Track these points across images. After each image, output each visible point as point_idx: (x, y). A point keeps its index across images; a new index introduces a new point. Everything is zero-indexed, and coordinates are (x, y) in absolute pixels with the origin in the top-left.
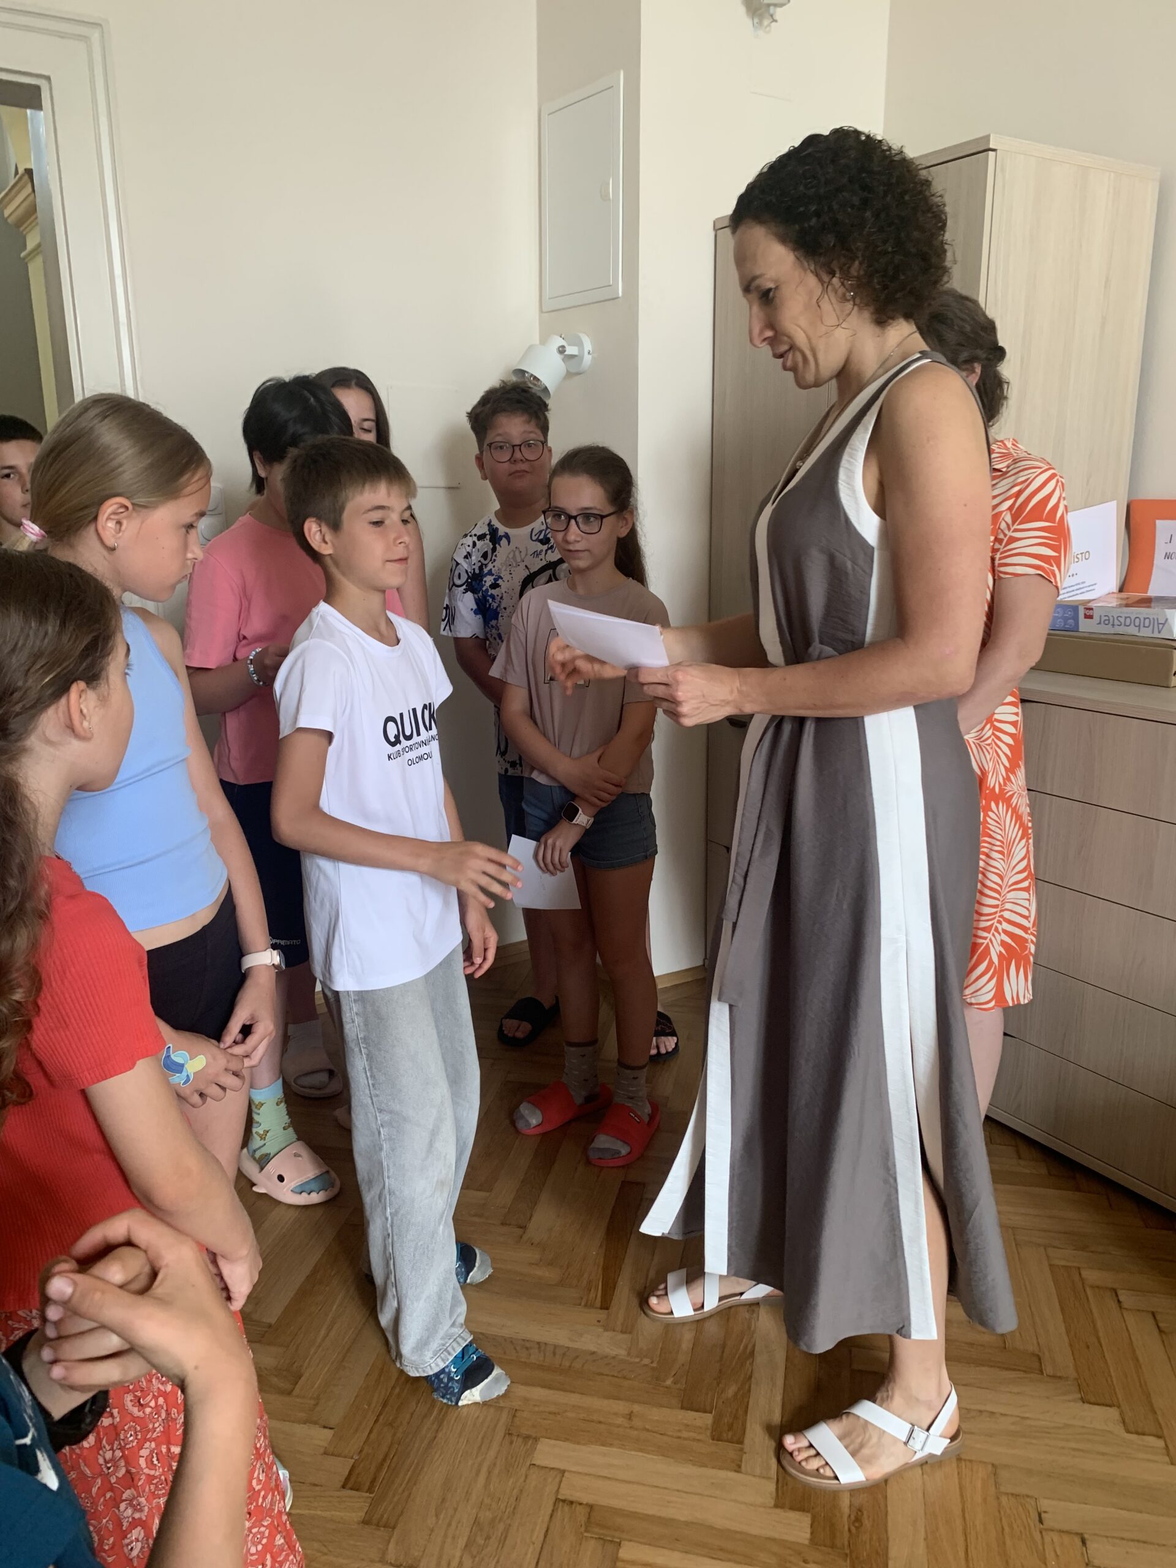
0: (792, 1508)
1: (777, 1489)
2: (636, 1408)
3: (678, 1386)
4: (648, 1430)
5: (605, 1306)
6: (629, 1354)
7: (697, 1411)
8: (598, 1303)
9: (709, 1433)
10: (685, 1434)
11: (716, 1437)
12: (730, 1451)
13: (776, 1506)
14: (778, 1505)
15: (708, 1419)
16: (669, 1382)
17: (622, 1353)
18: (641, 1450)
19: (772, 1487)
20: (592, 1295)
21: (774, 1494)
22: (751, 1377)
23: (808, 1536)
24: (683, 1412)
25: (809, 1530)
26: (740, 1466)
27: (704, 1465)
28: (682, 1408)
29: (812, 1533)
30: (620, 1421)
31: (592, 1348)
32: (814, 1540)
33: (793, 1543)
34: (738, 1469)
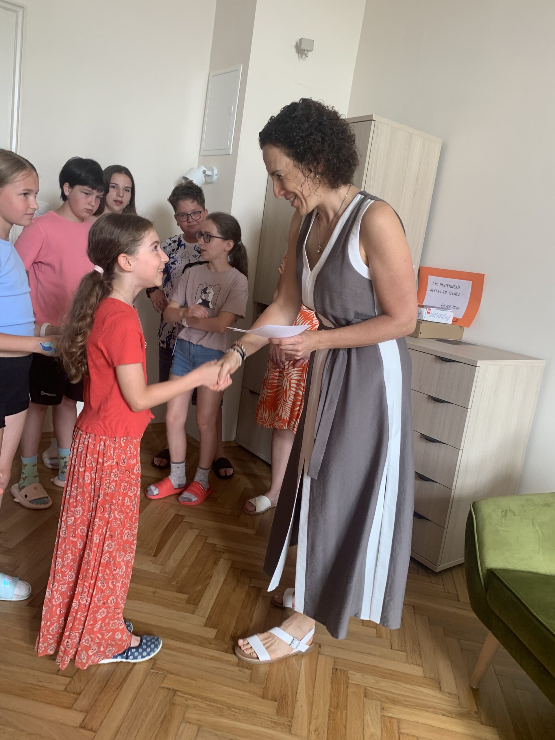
0: (210, 627)
1: (207, 621)
2: (158, 590)
3: (178, 585)
4: (160, 598)
5: (155, 555)
6: (160, 572)
7: (182, 593)
8: (153, 554)
9: (185, 601)
10: (175, 600)
11: (188, 602)
12: (192, 607)
13: (205, 626)
14: (206, 625)
15: (186, 596)
16: (174, 583)
17: (158, 572)
18: (156, 604)
19: (205, 620)
20: (151, 551)
21: (205, 622)
22: (208, 584)
23: (214, 636)
24: (177, 593)
25: (215, 634)
26: (194, 612)
27: (180, 611)
28: (177, 592)
29: (216, 635)
30: (150, 594)
31: (145, 569)
32: (216, 638)
33: (207, 638)
34: (193, 613)
